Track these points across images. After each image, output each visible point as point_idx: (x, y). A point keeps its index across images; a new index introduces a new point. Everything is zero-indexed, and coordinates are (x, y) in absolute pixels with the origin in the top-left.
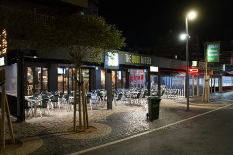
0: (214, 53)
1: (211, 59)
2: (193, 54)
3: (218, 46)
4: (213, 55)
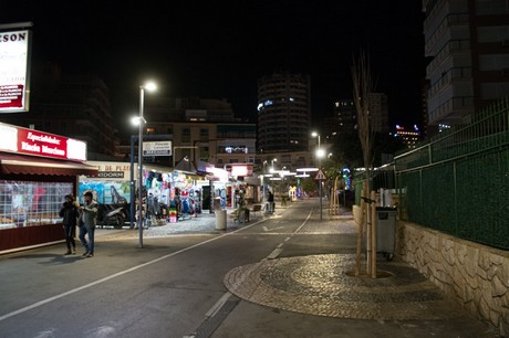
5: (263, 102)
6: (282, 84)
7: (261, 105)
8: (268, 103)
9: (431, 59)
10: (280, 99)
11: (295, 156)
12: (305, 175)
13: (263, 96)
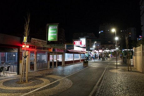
0: (54, 33)
1: (51, 38)
2: (60, 39)
3: (56, 27)
4: (53, 35)
5: (101, 31)
6: (106, 26)
7: (100, 32)
8: (102, 31)
9: (142, 26)
10: (105, 30)
11: (110, 46)
12: (112, 51)
13: (100, 30)
